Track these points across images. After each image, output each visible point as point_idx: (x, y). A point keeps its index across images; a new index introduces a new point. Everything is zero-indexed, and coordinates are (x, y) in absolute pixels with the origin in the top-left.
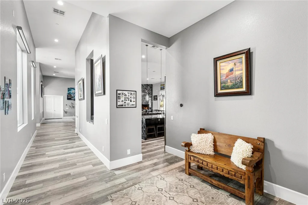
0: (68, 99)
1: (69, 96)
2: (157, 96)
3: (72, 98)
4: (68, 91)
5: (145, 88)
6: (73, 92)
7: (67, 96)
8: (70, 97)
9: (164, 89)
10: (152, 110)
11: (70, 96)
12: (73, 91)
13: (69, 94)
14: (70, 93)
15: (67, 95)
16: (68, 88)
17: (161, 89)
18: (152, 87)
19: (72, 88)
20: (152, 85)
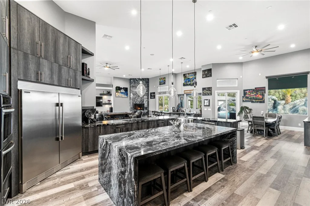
2: (154, 93)
9: (165, 83)
10: (148, 111)
17: (160, 84)
18: (148, 82)
20: (148, 79)
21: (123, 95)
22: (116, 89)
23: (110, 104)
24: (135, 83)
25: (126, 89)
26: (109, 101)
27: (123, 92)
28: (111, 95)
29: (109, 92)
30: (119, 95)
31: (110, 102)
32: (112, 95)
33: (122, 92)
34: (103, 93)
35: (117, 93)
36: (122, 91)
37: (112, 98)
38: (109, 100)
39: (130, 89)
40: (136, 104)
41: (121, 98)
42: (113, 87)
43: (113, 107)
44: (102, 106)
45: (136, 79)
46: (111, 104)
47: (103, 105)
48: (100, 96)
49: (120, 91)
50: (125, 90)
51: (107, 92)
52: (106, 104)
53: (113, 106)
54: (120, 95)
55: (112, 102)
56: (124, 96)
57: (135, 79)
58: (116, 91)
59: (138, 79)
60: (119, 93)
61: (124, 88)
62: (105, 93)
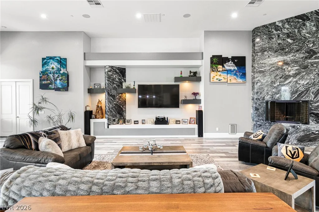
0: (44, 87)
1: (44, 80)
3: (51, 84)
4: (43, 65)
5: (288, 36)
6: (53, 68)
7: (40, 80)
8: (46, 82)
11: (47, 80)
12: (52, 66)
13: (43, 73)
14: (46, 70)
15: (40, 77)
16: (43, 59)
19: (51, 58)
21: (232, 78)
22: (212, 62)
23: (196, 101)
24: (270, 38)
25: (240, 62)
26: (195, 94)
27: (232, 68)
28: (199, 79)
29: (195, 73)
30: (220, 78)
31: (198, 98)
32: (203, 79)
33: (227, 70)
34: (179, 75)
35: (213, 74)
36: (230, 66)
37: (201, 88)
38: (196, 92)
39: (253, 60)
40: (273, 103)
41: (225, 86)
42: (203, 59)
43: (203, 109)
44: (178, 107)
45: (275, 22)
46: (200, 103)
47: (180, 105)
48: (173, 83)
49: (223, 66)
50: (236, 64)
51: (191, 72)
52: (187, 102)
53: (203, 106)
54: (223, 77)
55: (202, 97)
56: (234, 81)
57: (270, 24)
58: (212, 67)
59: (282, 21)
60: (219, 73)
61: (233, 59)
62: (186, 74)
